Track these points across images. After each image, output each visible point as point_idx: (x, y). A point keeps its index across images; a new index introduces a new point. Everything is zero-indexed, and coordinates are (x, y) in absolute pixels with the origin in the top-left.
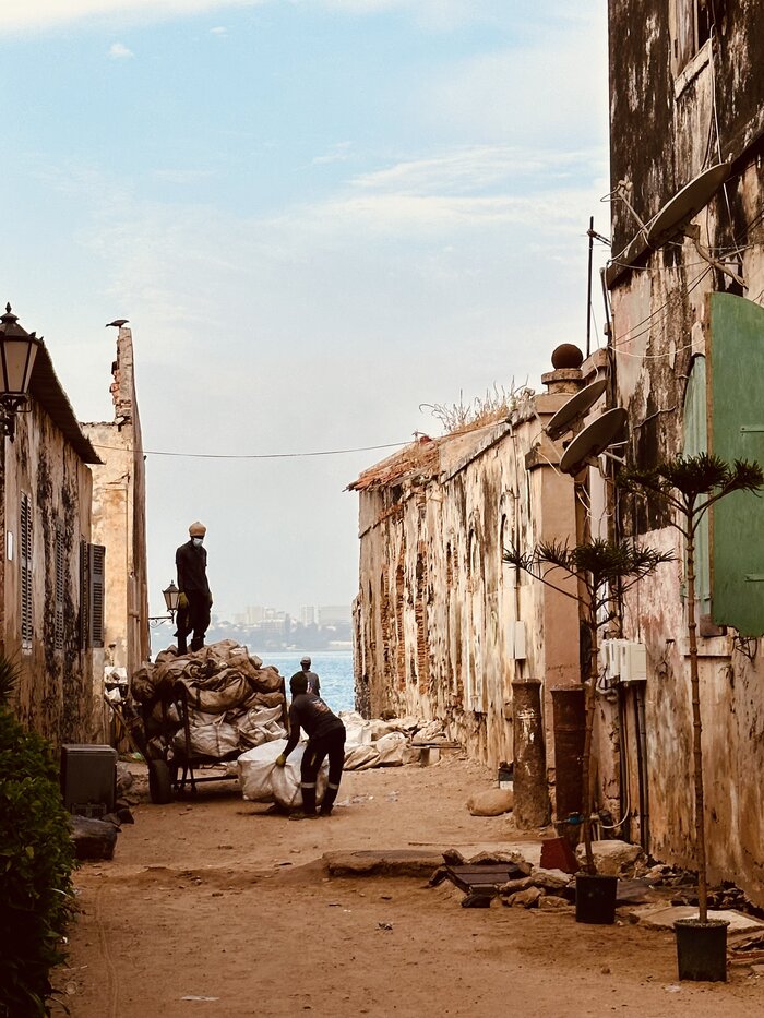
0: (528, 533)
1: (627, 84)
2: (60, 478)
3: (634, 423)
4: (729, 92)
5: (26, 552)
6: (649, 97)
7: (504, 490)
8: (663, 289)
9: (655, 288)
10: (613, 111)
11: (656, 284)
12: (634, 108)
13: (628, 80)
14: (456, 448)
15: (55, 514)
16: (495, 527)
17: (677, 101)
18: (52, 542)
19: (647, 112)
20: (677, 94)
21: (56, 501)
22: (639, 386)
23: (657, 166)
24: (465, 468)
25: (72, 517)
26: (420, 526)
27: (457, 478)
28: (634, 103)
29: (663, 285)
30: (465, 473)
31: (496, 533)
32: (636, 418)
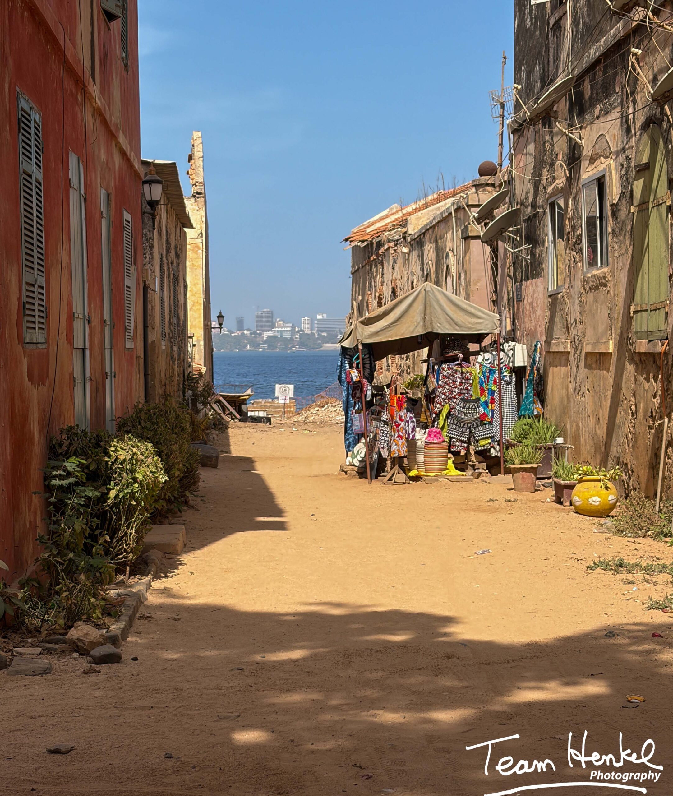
0: (462, 278)
1: (525, 11)
2: (174, 240)
3: (524, 216)
4: (577, 31)
5: (162, 288)
6: (536, 22)
7: (448, 250)
8: (541, 139)
9: (537, 137)
10: (516, 25)
11: (537, 135)
12: (528, 26)
13: (525, 9)
14: (419, 218)
15: (172, 263)
16: (442, 272)
17: (551, 29)
18: (171, 280)
19: (535, 31)
20: (551, 26)
21: (173, 254)
22: (527, 193)
23: (539, 65)
24: (424, 233)
25: (179, 264)
26: (393, 268)
27: (418, 239)
28: (528, 24)
29: (541, 136)
30: (424, 236)
31: (442, 276)
32: (525, 212)
